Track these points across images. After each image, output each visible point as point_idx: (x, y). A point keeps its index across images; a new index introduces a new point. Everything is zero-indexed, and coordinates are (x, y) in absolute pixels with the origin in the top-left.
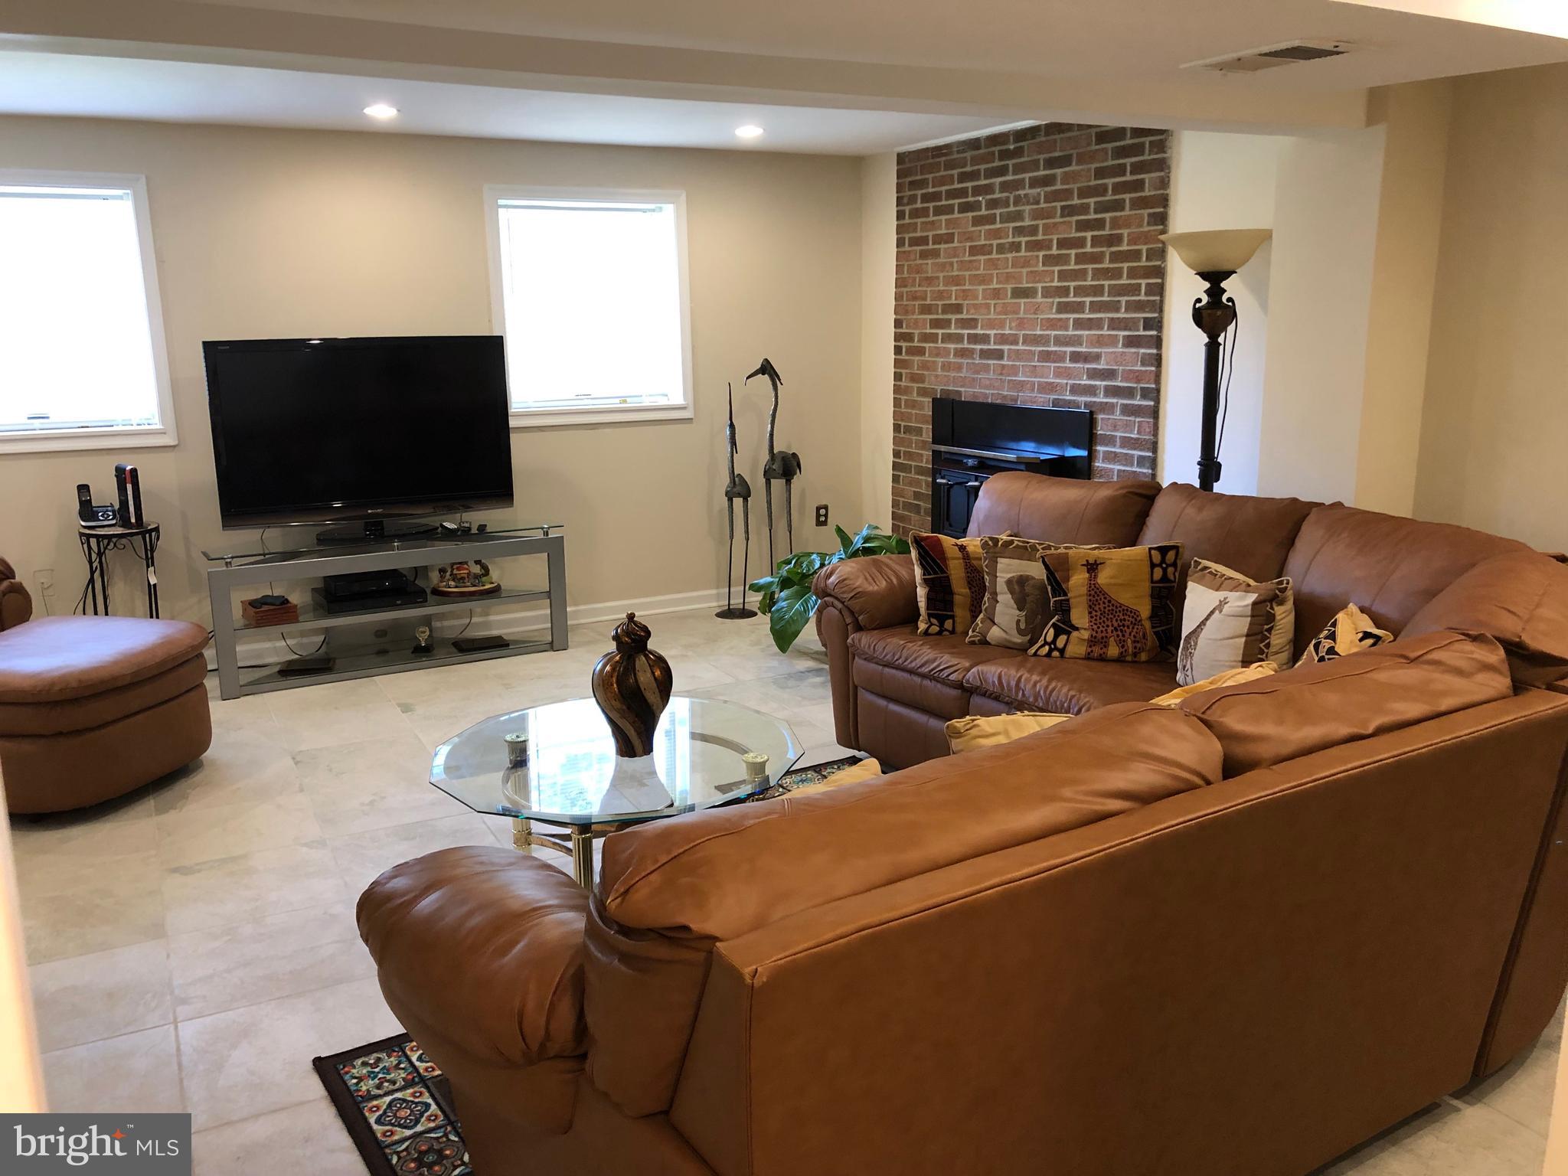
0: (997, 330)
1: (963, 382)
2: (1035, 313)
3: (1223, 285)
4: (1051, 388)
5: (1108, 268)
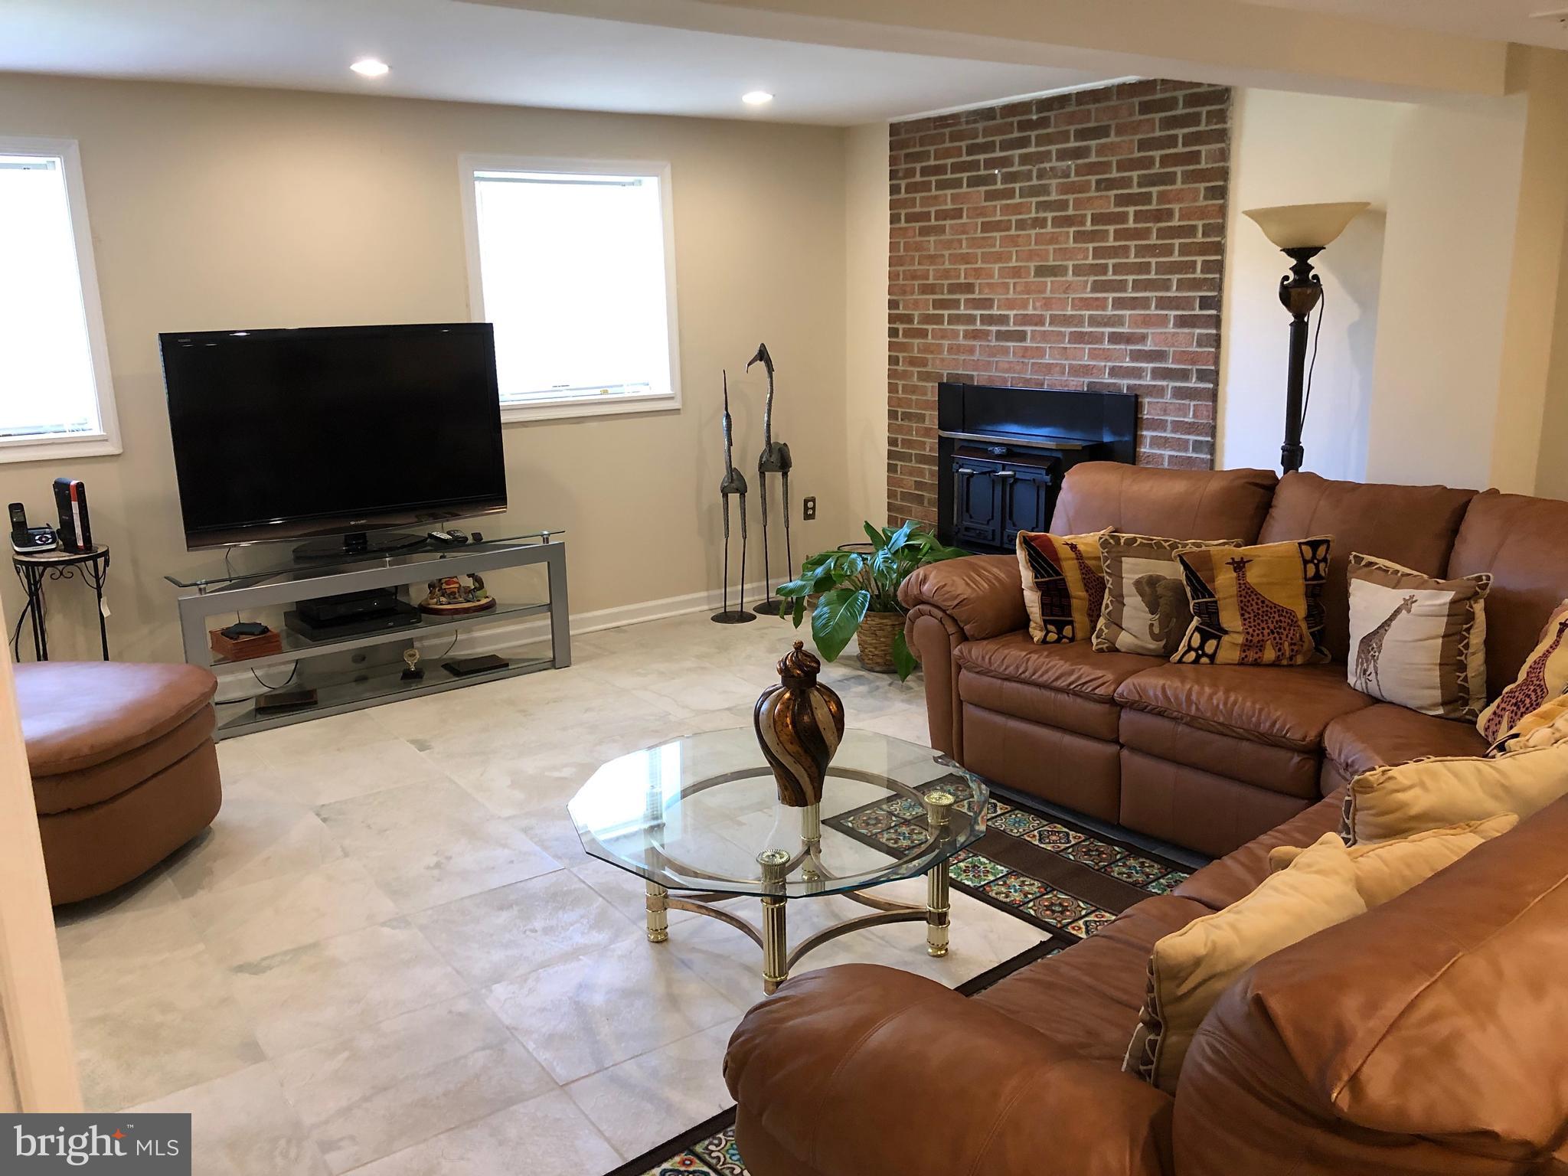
0: (1018, 310)
1: (976, 366)
2: (1065, 292)
3: (1311, 261)
4: (1086, 370)
5: (1155, 245)
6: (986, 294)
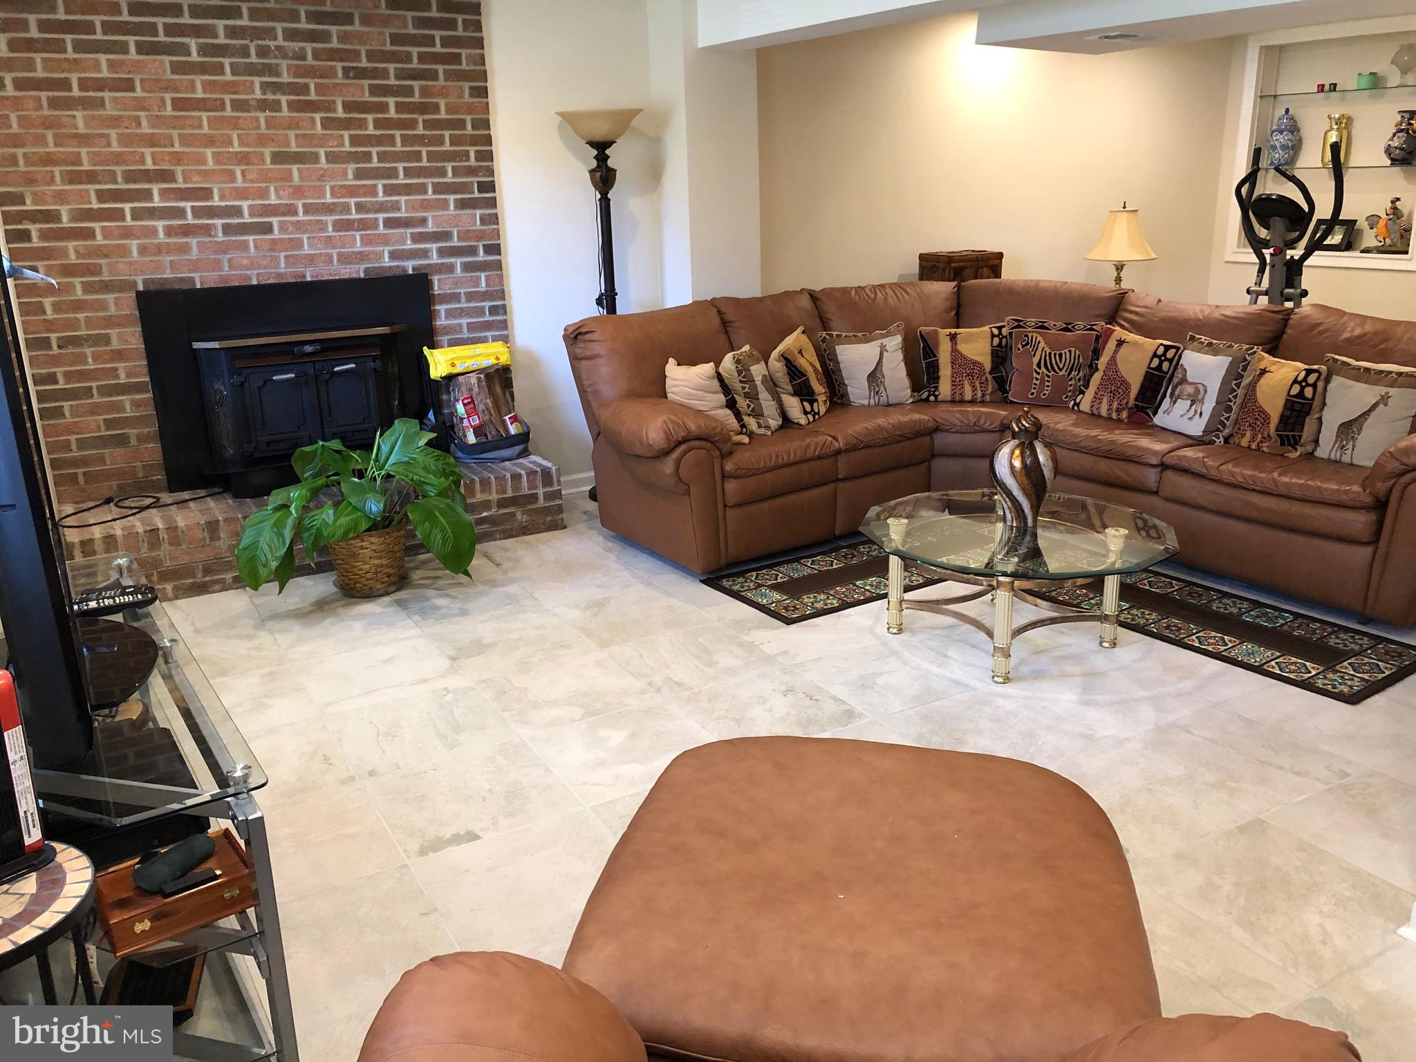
0: (253, 199)
2: (319, 180)
4: (361, 257)
5: (423, 135)
6: (197, 182)
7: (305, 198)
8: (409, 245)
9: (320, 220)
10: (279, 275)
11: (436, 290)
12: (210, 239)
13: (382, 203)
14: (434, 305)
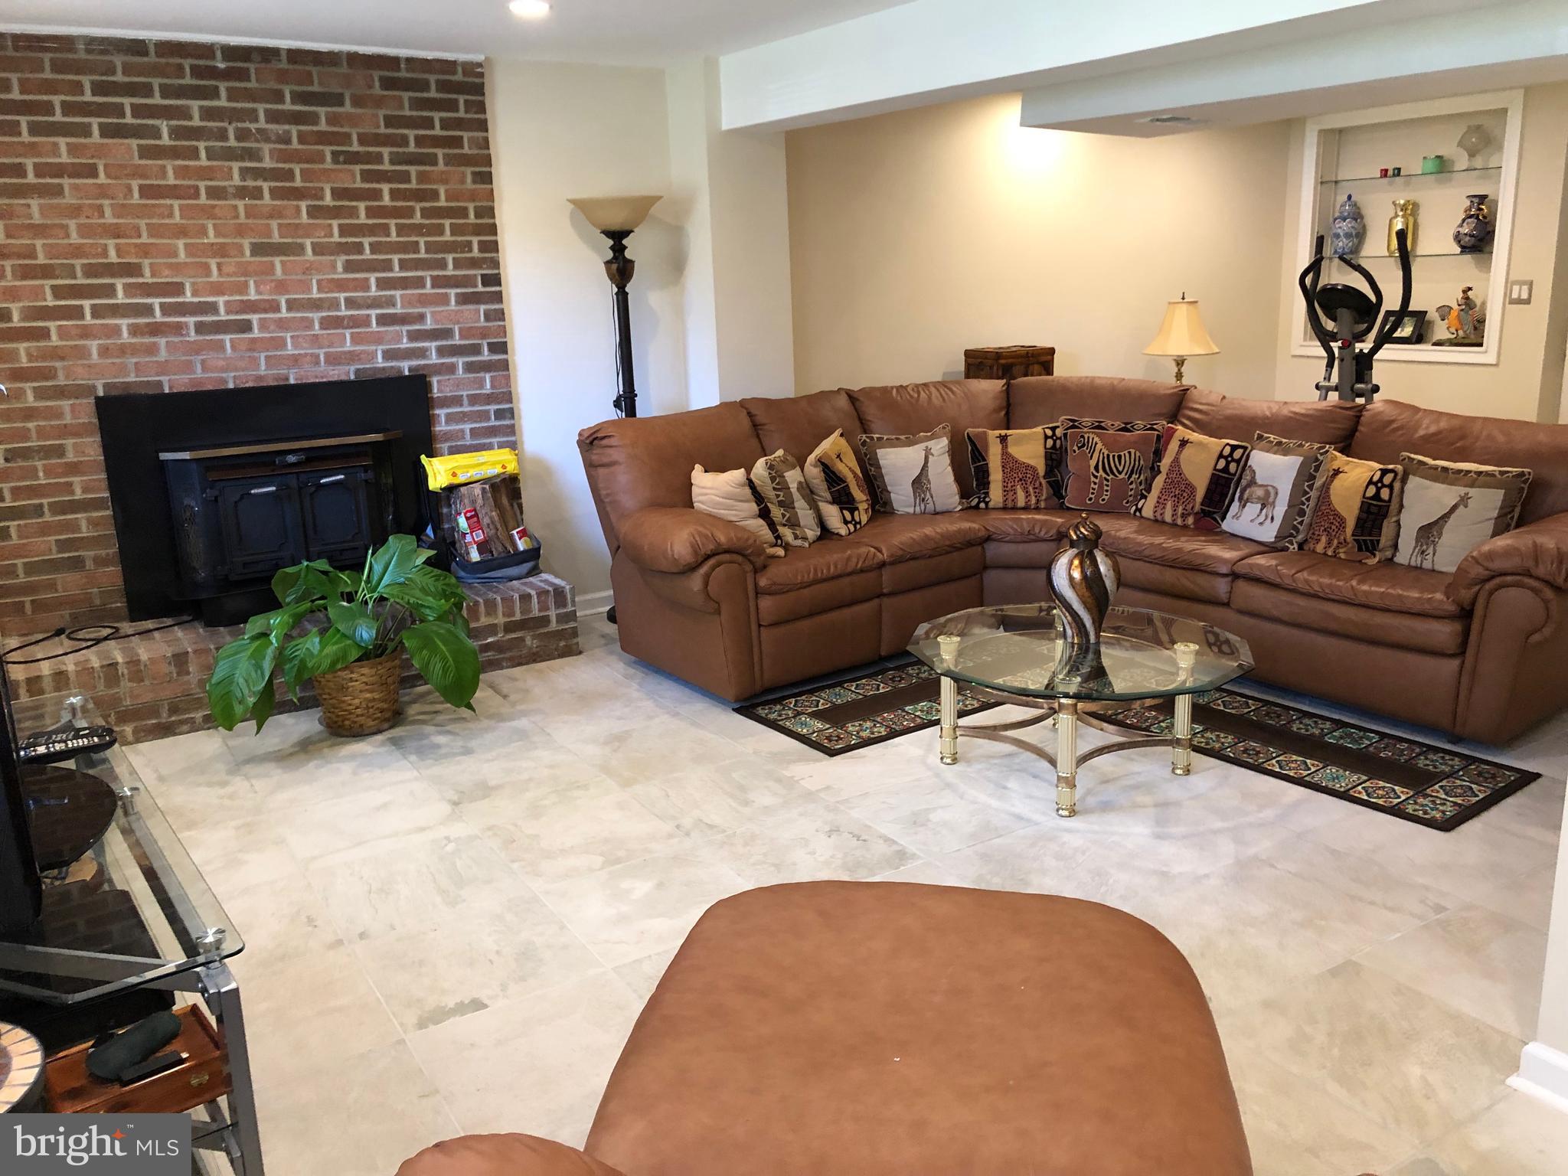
0: (230, 296)
2: (305, 273)
4: (352, 357)
5: (420, 224)
6: (166, 277)
7: (287, 292)
8: (405, 344)
9: (307, 318)
10: (260, 378)
11: (436, 392)
12: (181, 339)
13: (375, 298)
14: (433, 408)
